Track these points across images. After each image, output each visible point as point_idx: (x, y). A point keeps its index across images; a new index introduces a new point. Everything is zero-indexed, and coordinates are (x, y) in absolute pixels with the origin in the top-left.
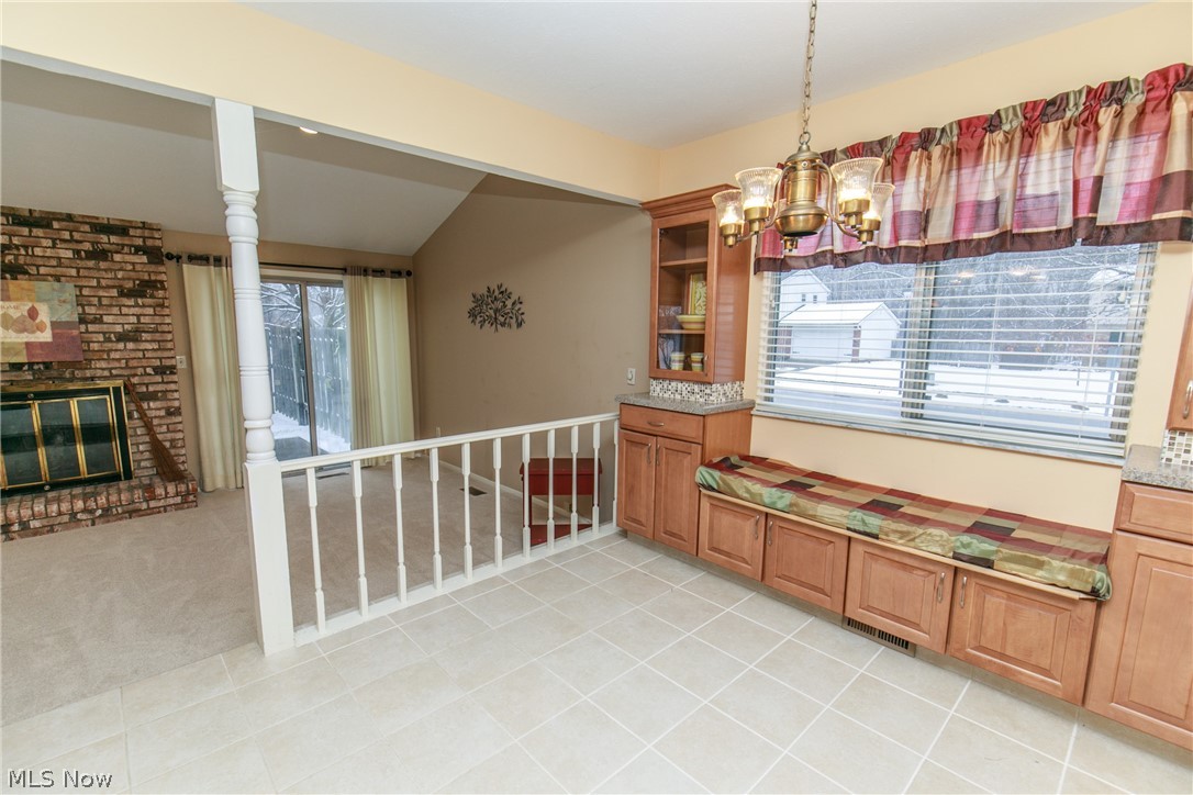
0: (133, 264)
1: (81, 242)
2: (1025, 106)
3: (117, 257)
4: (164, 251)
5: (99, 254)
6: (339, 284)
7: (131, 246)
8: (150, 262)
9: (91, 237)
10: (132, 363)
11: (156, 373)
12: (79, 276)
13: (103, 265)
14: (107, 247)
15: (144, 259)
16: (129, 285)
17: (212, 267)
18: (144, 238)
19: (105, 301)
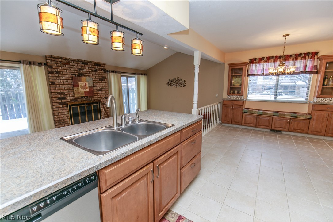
0: (101, 73)
1: (93, 68)
2: (296, 54)
3: (99, 71)
4: (106, 70)
5: (96, 71)
6: (134, 77)
7: (101, 69)
8: (104, 72)
9: (94, 66)
10: (101, 96)
11: (105, 99)
12: (92, 76)
13: (96, 73)
14: (97, 69)
15: (103, 72)
16: (101, 78)
17: (115, 74)
18: (103, 67)
19: (97, 82)
